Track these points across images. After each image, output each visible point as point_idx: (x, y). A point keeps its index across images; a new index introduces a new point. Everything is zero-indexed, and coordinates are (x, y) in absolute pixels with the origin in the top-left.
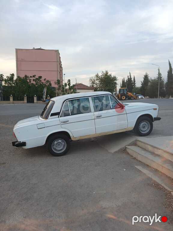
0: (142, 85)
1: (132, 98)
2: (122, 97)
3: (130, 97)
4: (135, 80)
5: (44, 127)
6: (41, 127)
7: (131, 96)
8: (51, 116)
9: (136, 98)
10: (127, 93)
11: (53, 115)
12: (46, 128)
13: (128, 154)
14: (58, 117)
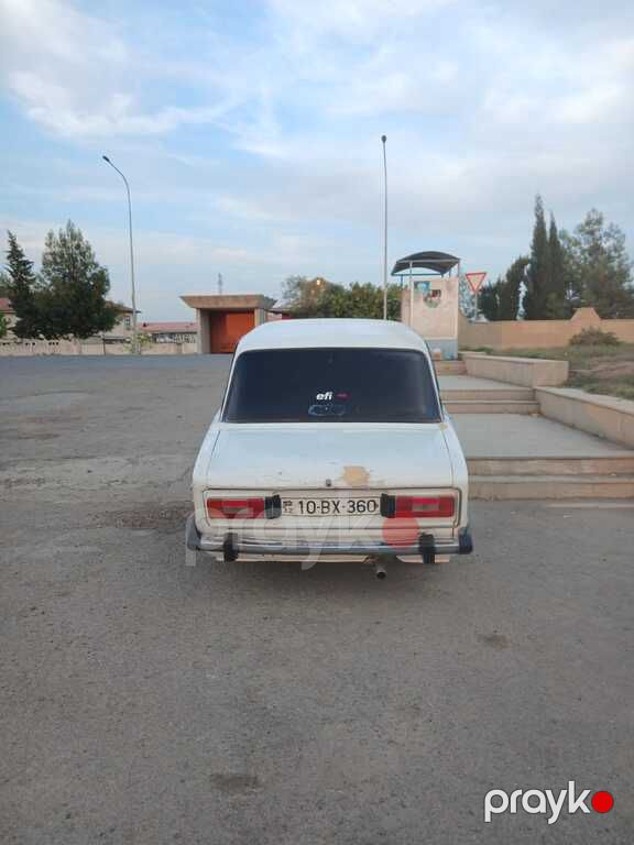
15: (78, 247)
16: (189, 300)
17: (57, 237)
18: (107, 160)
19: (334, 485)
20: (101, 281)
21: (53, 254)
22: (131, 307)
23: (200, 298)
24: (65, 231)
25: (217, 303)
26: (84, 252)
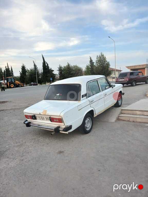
0: (20, 74)
1: (20, 86)
3: (17, 85)
4: (13, 70)
5: (82, 108)
6: (80, 109)
7: (19, 84)
8: (82, 97)
9: (23, 85)
10: (15, 82)
11: (83, 96)
12: (83, 109)
13: (121, 120)
14: (87, 98)
15: (103, 58)
16: (128, 67)
17: (99, 56)
18: (109, 37)
19: (41, 114)
20: (108, 64)
21: (98, 60)
22: (120, 70)
23: (131, 66)
24: (100, 55)
25: (135, 67)
26: (104, 59)
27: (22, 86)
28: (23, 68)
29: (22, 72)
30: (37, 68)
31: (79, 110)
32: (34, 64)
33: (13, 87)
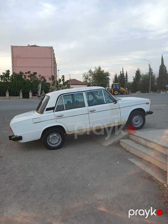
0: (134, 80)
1: (125, 93)
2: (115, 93)
3: (122, 92)
4: (128, 75)
5: (40, 122)
6: (37, 122)
7: (124, 91)
8: (46, 111)
10: (119, 88)
13: (122, 147)
14: (53, 112)
27: (127, 94)
28: (138, 73)
29: (135, 77)
30: (152, 73)
31: (34, 123)
32: (150, 68)
33: (117, 94)
